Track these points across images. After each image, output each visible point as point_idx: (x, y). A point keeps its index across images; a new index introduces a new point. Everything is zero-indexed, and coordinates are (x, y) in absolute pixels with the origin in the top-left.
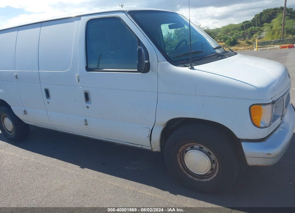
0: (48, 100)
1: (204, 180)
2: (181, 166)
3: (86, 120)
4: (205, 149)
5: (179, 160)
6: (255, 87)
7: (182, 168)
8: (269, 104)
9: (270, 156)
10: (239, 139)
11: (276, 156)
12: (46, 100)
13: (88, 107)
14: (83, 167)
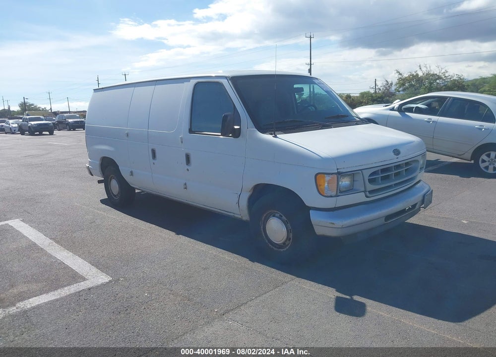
0: (154, 161)
1: (282, 250)
2: (264, 235)
3: (185, 184)
4: (284, 217)
5: (262, 227)
6: (320, 156)
7: (265, 237)
8: (333, 174)
9: (333, 226)
10: (308, 207)
11: (341, 227)
12: (152, 161)
13: (188, 170)
14: (178, 234)
